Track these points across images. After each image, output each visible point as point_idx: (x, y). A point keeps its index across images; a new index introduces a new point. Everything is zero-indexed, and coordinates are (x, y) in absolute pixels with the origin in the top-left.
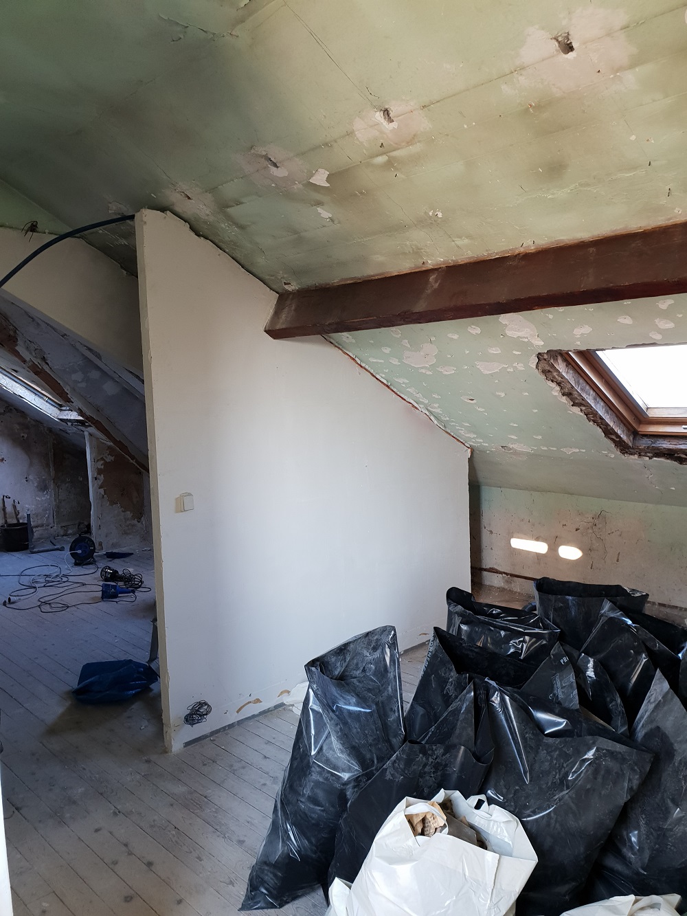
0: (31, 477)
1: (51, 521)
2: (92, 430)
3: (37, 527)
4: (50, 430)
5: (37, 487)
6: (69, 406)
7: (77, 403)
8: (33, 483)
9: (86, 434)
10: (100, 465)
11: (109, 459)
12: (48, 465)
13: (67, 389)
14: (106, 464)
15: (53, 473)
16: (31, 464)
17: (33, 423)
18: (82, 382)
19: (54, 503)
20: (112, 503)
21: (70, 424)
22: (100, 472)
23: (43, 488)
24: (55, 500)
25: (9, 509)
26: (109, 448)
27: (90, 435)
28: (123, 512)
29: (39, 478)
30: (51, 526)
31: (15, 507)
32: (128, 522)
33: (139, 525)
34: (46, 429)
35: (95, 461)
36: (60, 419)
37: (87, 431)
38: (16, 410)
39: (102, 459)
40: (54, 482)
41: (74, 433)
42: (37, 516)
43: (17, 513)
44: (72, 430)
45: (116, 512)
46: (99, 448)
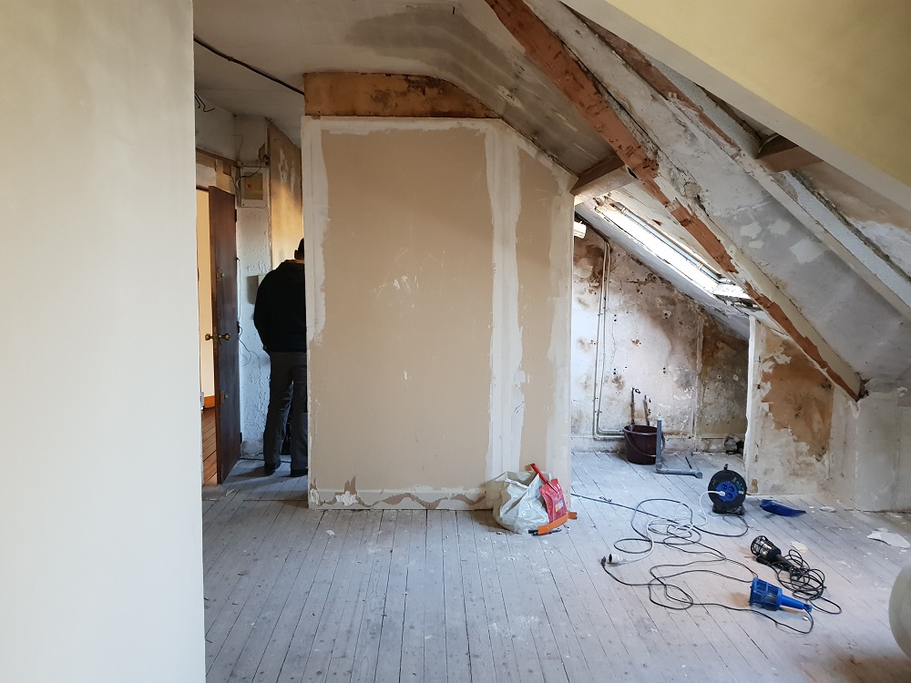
0: (670, 368)
1: (690, 428)
2: (763, 315)
3: (671, 434)
4: (702, 309)
5: (677, 382)
6: (731, 278)
7: (745, 273)
8: (673, 377)
9: (752, 320)
10: (768, 367)
11: (784, 360)
12: (694, 354)
13: (731, 251)
14: (777, 367)
15: (699, 366)
16: (672, 351)
17: (681, 297)
18: (755, 239)
19: (697, 406)
20: (780, 425)
21: (729, 303)
22: (766, 377)
23: (685, 384)
24: (698, 402)
25: (639, 406)
26: (785, 343)
27: (758, 322)
28: (795, 441)
29: (680, 370)
30: (688, 436)
31: (646, 404)
32: (801, 459)
33: (818, 465)
34: (697, 306)
35: (761, 360)
36: (717, 296)
37: (753, 316)
38: (661, 279)
39: (772, 359)
40: (700, 378)
41: (735, 316)
42: (672, 420)
43: (647, 413)
44: (731, 311)
45: (784, 440)
46: (769, 342)
